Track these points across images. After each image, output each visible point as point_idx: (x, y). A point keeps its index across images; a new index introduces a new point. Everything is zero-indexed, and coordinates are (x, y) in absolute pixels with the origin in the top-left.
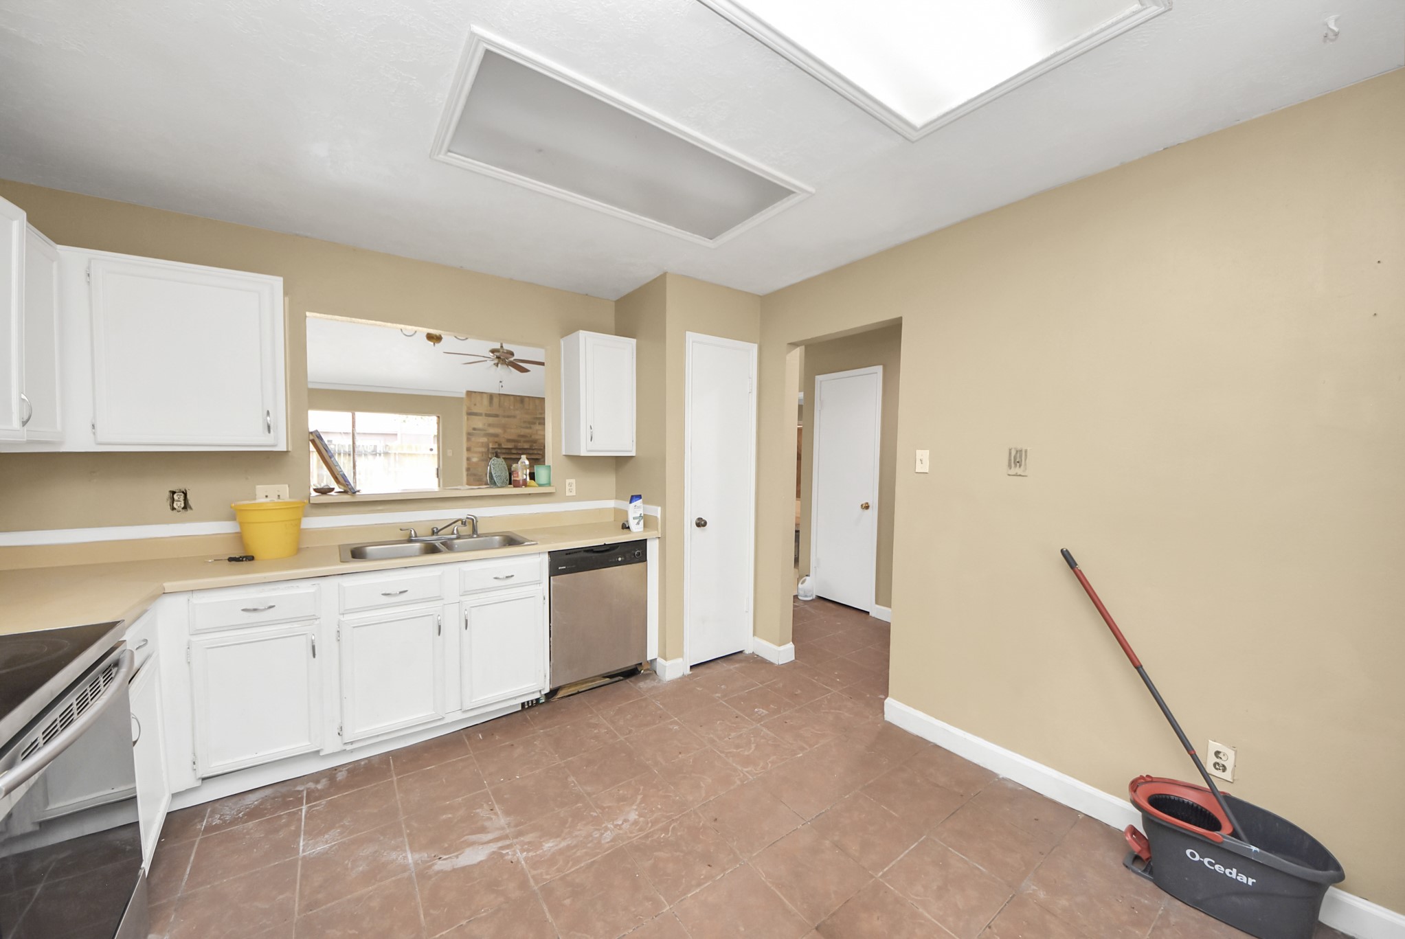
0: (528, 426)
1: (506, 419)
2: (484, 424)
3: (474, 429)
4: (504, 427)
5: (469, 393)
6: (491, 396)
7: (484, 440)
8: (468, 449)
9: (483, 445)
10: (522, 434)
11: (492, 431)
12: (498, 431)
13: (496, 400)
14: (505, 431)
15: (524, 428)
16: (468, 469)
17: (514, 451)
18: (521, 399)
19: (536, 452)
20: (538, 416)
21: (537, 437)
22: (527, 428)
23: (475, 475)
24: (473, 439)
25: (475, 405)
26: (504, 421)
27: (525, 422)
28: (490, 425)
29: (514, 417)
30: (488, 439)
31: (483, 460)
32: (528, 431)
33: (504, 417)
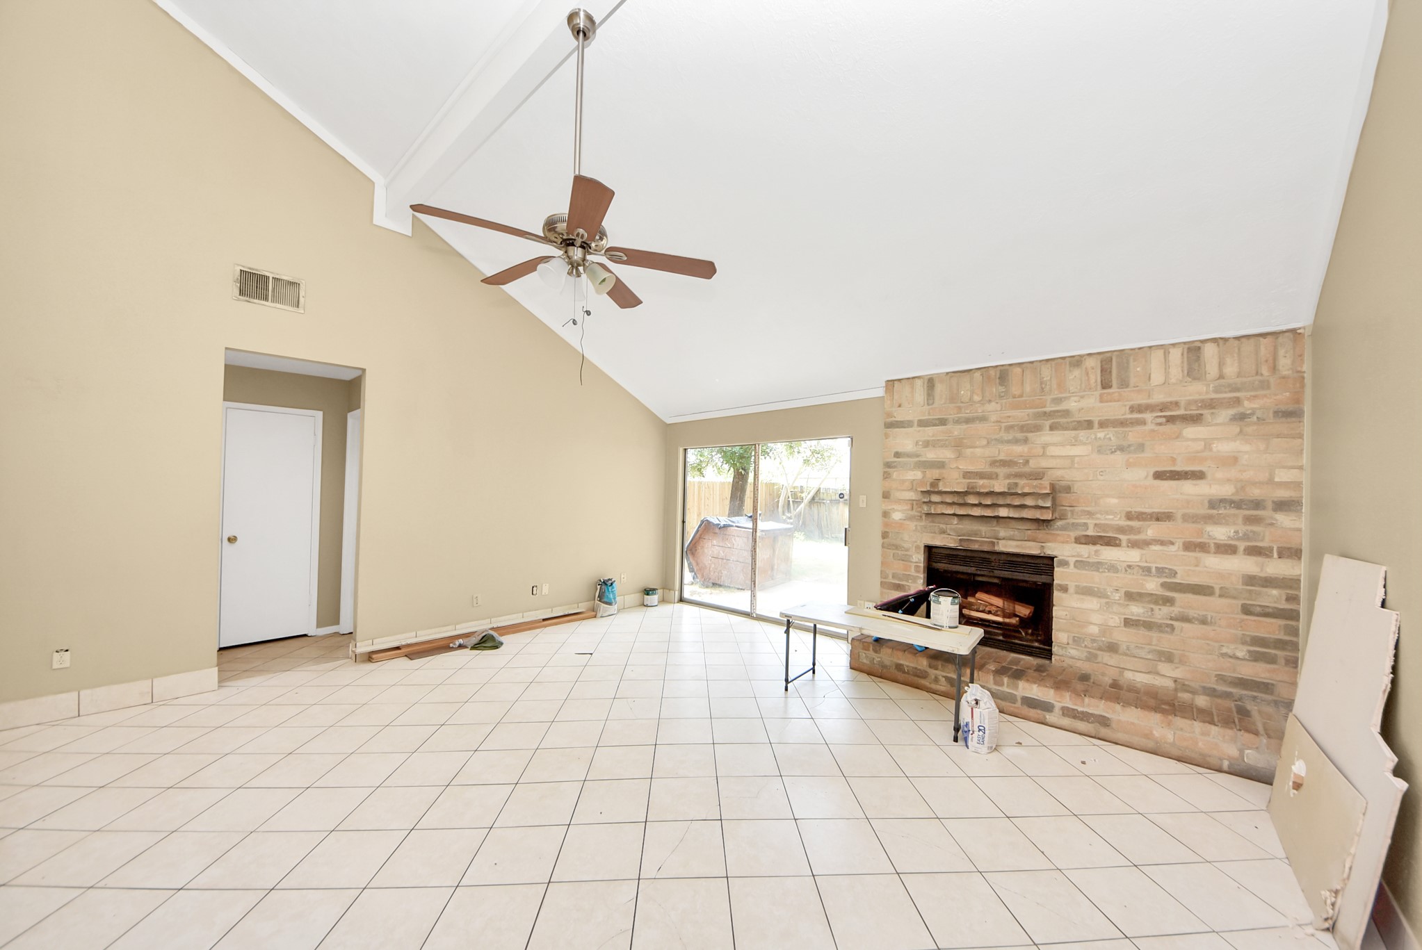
0: (1020, 435)
1: (965, 426)
2: (917, 443)
3: (897, 455)
4: (958, 445)
5: (890, 384)
6: (931, 382)
7: (918, 475)
8: (886, 495)
9: (913, 486)
10: (1002, 457)
11: (931, 455)
12: (946, 454)
13: (939, 388)
14: (960, 455)
15: (1009, 442)
16: (885, 535)
17: (972, 500)
18: (1003, 374)
19: (1029, 502)
20: (1048, 409)
21: (1044, 463)
22: (1016, 441)
23: (897, 547)
24: (895, 475)
25: (900, 406)
26: (957, 430)
27: (1009, 428)
28: (927, 444)
29: (983, 419)
30: (924, 473)
31: (911, 518)
32: (1019, 449)
33: (958, 422)
